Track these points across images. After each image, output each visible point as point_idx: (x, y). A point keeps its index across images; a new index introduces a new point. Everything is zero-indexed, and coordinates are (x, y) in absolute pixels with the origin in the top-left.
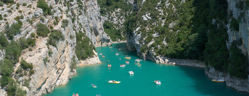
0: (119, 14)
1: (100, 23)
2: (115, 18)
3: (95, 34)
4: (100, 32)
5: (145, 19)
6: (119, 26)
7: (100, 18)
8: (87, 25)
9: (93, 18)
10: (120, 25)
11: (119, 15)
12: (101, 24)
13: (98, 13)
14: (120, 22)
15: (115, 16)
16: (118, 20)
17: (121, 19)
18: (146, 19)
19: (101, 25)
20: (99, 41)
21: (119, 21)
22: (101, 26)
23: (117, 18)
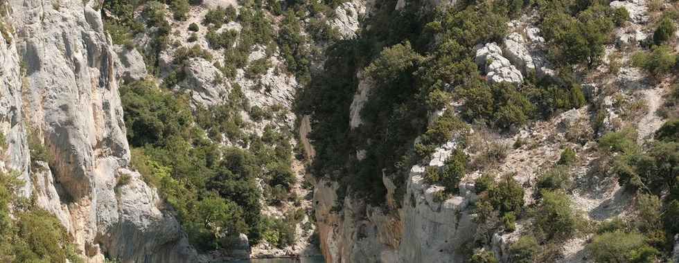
0: (235, 26)
1: (98, 96)
2: (206, 57)
3: (57, 183)
4: (102, 171)
5: (504, 72)
6: (238, 122)
7: (100, 59)
8: (13, 109)
9: (50, 54)
10: (244, 116)
11: (234, 34)
12: (106, 106)
13: (89, 17)
14: (249, 94)
15: (204, 45)
16: (232, 75)
17: (255, 72)
18: (515, 76)
19: (112, 112)
20: (87, 246)
21: (237, 88)
22: (109, 124)
23: (219, 56)
